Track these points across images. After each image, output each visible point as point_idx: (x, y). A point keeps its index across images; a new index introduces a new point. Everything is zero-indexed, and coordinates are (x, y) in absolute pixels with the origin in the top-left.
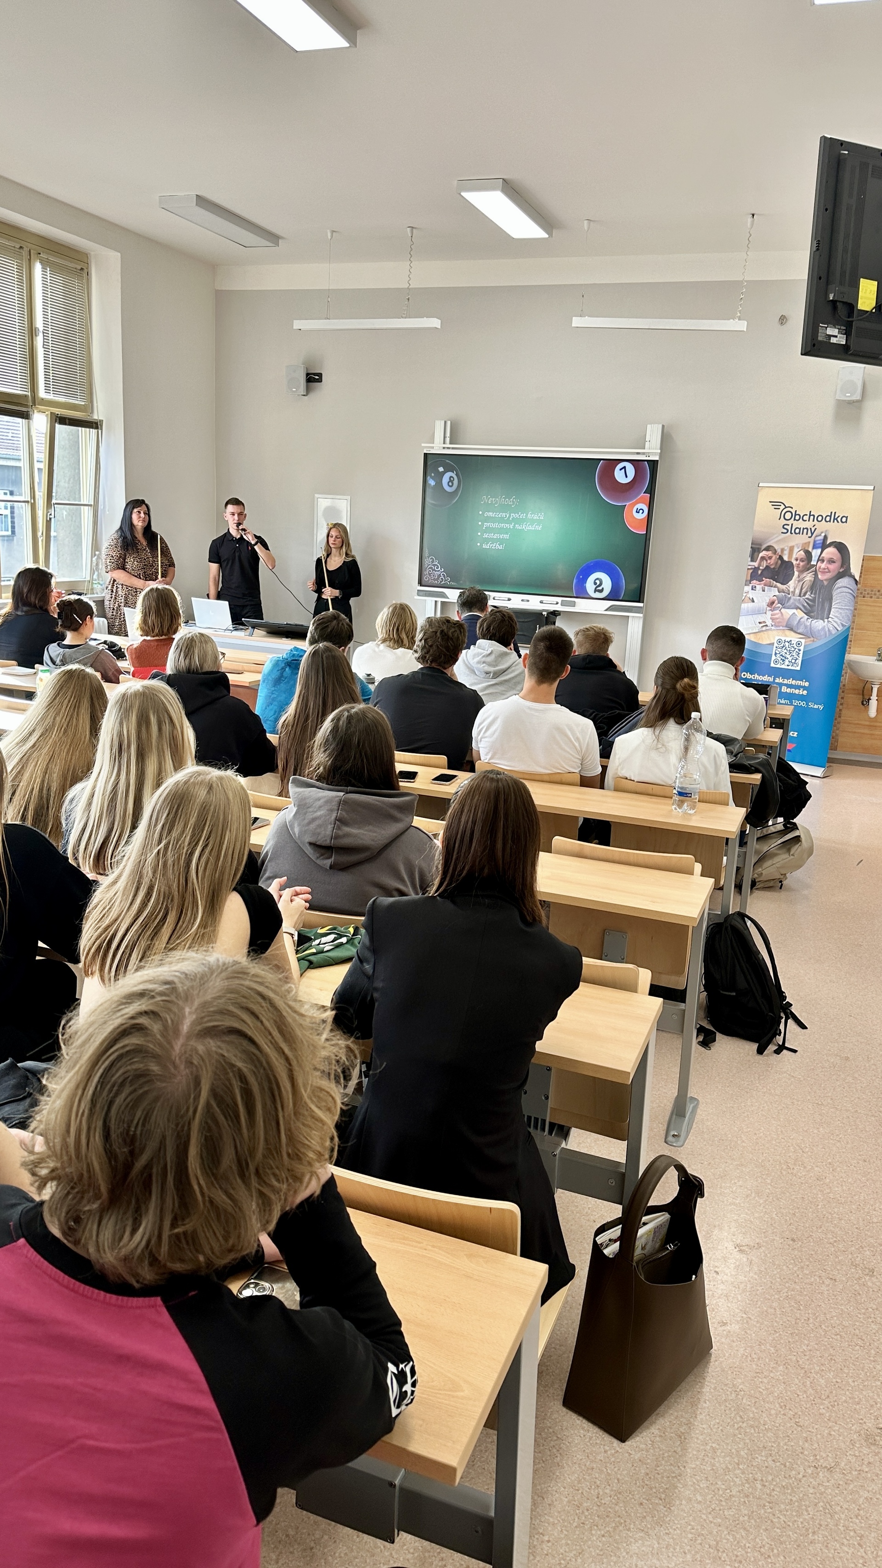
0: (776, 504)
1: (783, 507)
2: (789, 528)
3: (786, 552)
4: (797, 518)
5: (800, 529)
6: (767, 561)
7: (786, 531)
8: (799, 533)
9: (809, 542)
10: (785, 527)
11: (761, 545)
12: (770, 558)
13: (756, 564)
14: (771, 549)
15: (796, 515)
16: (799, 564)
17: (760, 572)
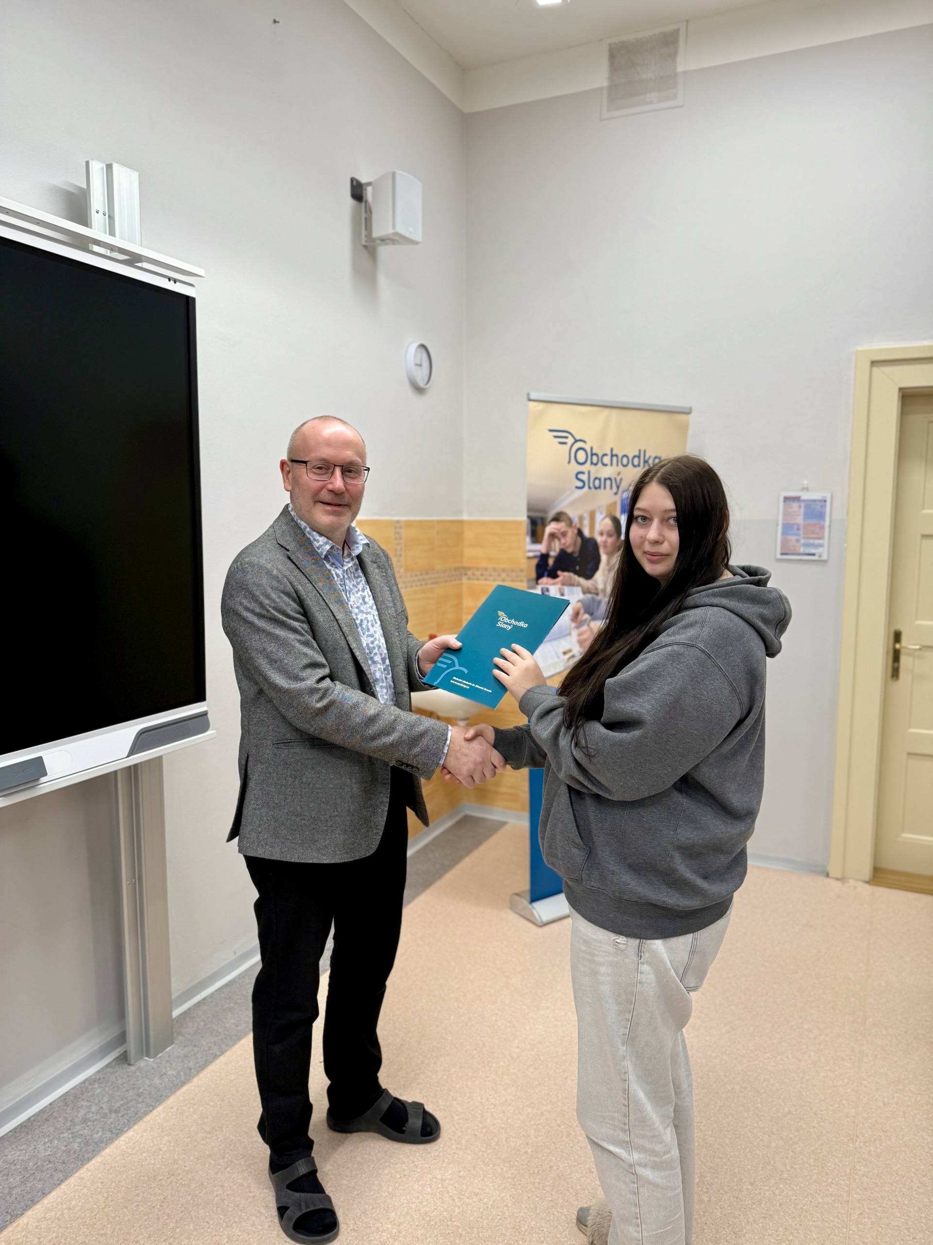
0: (561, 435)
1: (570, 440)
2: (584, 477)
3: (586, 522)
4: (595, 459)
5: (600, 479)
6: (559, 540)
7: (580, 484)
8: (600, 487)
9: (615, 503)
10: (580, 476)
11: (545, 511)
12: (564, 534)
13: (541, 548)
14: (563, 518)
15: (592, 455)
16: (605, 542)
17: (551, 562)
